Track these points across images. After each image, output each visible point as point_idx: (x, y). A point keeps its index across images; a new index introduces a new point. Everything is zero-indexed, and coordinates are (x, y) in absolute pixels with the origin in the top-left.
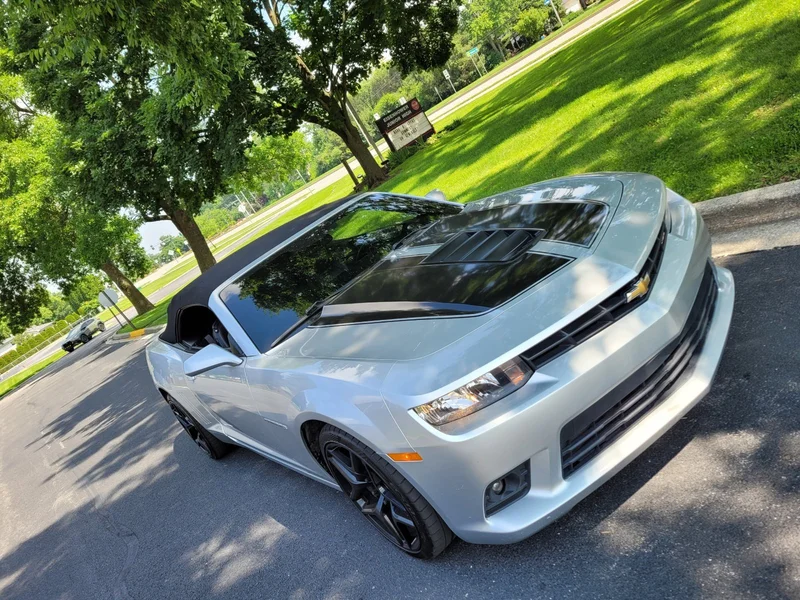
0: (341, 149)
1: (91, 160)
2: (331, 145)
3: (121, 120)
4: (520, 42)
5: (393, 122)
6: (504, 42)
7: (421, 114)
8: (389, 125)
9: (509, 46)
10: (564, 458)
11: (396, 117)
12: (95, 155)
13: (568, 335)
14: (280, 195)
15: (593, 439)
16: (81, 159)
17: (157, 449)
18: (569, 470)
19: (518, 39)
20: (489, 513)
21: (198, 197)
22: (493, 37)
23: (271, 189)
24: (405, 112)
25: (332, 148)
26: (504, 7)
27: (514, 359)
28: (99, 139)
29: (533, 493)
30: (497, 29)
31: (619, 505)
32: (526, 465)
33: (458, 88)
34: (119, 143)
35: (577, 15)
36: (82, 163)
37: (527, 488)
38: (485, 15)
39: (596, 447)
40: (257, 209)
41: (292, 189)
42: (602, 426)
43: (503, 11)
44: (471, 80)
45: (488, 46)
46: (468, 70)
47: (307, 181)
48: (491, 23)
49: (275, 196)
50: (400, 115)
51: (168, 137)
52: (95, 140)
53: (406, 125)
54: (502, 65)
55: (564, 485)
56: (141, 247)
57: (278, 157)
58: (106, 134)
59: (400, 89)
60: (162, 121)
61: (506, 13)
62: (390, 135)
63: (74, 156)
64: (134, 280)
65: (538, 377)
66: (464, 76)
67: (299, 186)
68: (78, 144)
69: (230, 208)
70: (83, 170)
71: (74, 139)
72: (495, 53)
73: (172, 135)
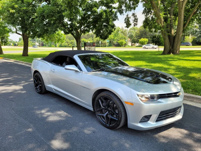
0: (68, 44)
1: (17, 12)
2: (66, 42)
3: (30, 7)
4: (117, 45)
5: (88, 45)
6: (114, 43)
7: (94, 47)
8: (87, 45)
9: (114, 44)
10: (158, 118)
11: (89, 44)
12: (19, 11)
13: (167, 95)
14: (47, 46)
15: (162, 117)
16: (15, 10)
17: (16, 86)
18: (157, 121)
19: (116, 44)
20: (140, 122)
21: (36, 35)
22: (112, 41)
23: (46, 43)
24: (91, 44)
25: (66, 43)
26: (117, 36)
27: (157, 94)
28: (22, 8)
29: (149, 122)
30: (113, 39)
31: (158, 133)
32: (151, 116)
33: (101, 46)
34: (26, 12)
35: (130, 46)
36: (14, 11)
37: (148, 120)
38: (113, 35)
39: (161, 119)
40: (40, 46)
41: (51, 46)
42: (165, 115)
43: (116, 37)
44: (104, 46)
45: (110, 42)
46: (104, 44)
47: (56, 47)
48: (113, 38)
49: (46, 46)
50: (90, 44)
51: (41, 18)
52: (21, 8)
53: (90, 47)
54: (111, 47)
55: (155, 123)
56: (8, 38)
57: (57, 37)
58: (25, 8)
59: (88, 39)
60: (42, 13)
61: (117, 38)
62: (86, 47)
63: (13, 8)
64: (2, 45)
65: (159, 100)
66: (103, 45)
67: (53, 47)
68: (16, 6)
69: (33, 42)
70: (14, 12)
71: (16, 4)
72: (111, 44)
73: (42, 18)
